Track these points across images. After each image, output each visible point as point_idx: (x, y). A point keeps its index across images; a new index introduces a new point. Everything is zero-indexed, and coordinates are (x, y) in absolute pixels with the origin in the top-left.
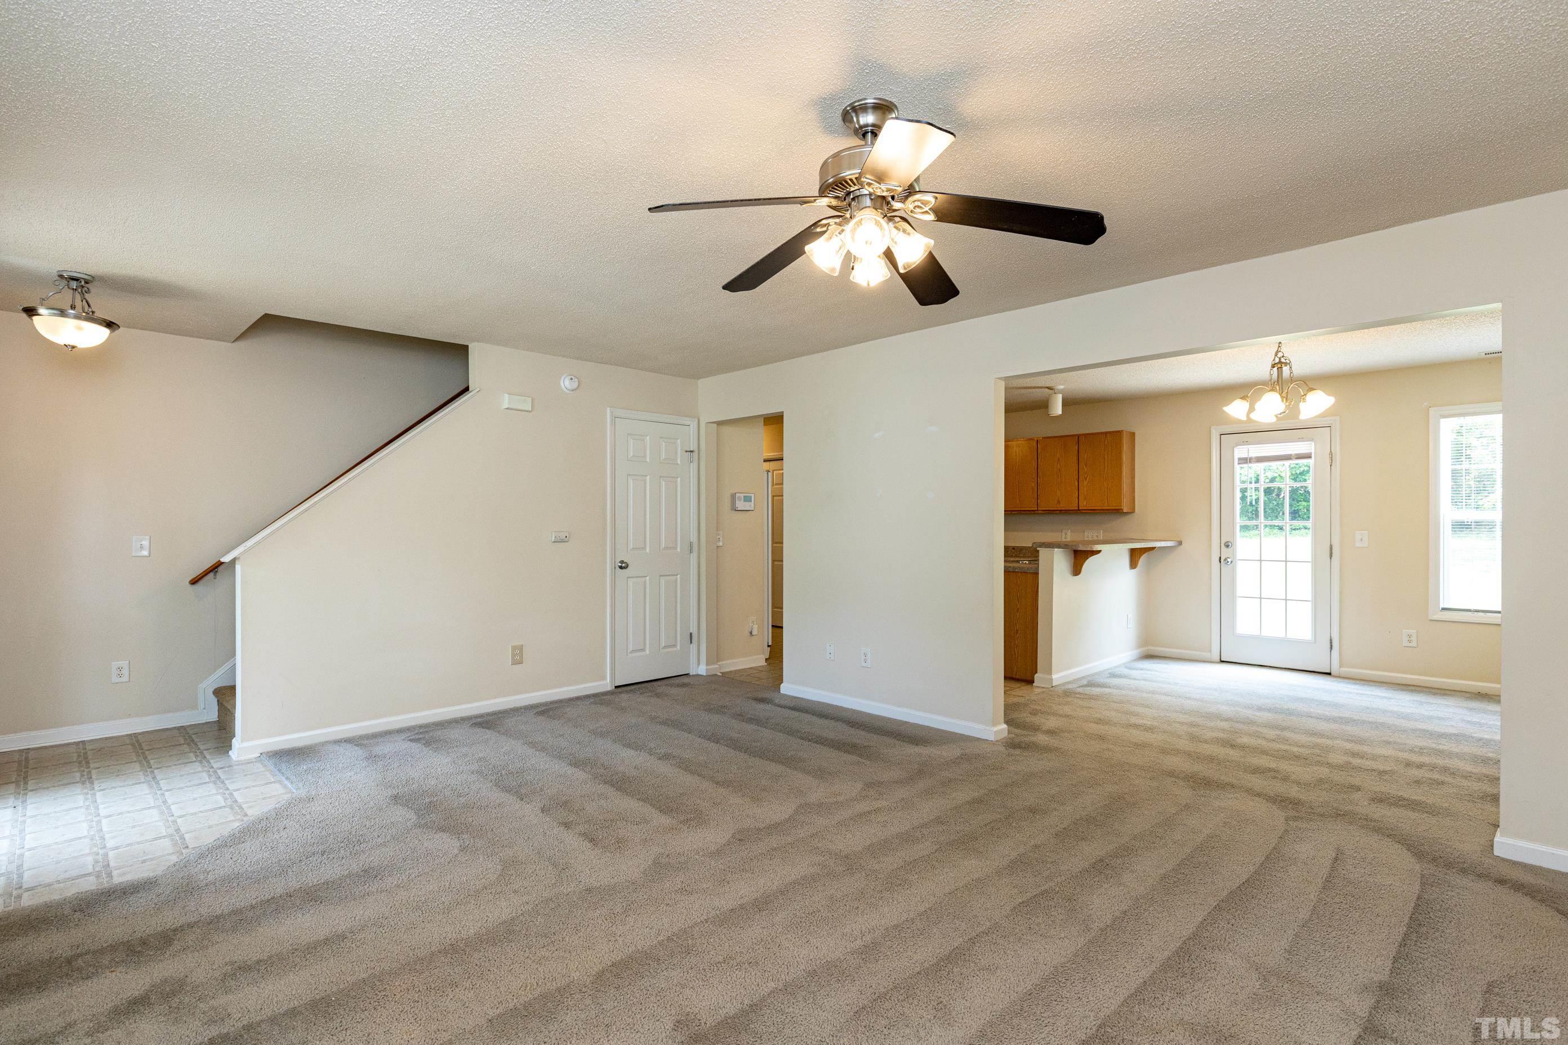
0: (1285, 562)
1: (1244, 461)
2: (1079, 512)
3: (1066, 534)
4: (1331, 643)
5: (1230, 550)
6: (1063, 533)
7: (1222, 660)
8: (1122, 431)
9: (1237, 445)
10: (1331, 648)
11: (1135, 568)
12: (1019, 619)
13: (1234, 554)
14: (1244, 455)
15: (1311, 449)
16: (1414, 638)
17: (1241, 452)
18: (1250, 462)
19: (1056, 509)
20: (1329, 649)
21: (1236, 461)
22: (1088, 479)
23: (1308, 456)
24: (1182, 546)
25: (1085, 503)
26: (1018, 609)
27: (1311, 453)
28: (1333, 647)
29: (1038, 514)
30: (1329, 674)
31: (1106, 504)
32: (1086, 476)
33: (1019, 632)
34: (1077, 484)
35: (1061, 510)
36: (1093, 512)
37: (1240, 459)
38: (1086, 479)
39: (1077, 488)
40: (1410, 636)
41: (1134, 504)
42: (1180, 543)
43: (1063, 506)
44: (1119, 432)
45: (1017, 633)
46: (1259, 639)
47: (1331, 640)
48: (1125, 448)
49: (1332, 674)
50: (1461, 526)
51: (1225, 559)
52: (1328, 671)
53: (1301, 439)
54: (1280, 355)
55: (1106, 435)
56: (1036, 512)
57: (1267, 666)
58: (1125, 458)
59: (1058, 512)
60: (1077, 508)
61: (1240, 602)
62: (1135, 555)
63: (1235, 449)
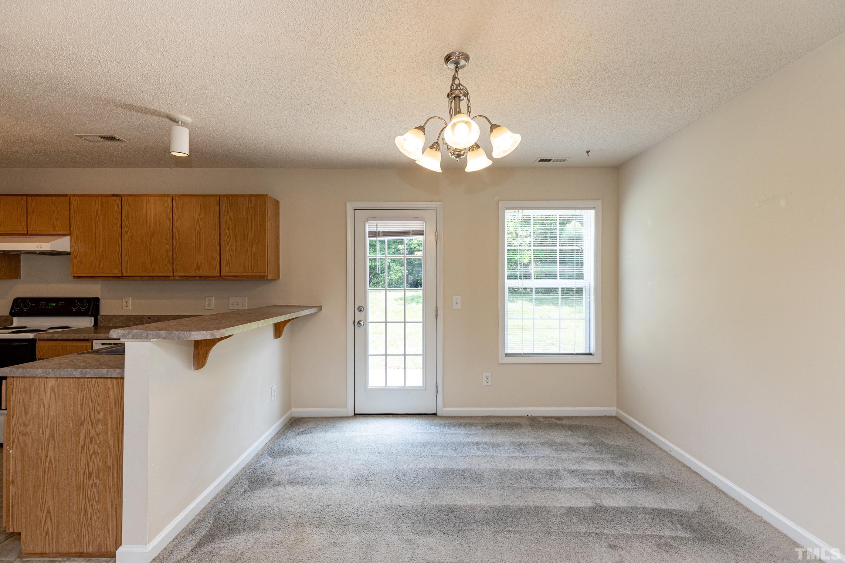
0: (403, 324)
1: (373, 234)
2: (220, 278)
3: (209, 301)
4: (437, 388)
5: (363, 313)
6: (207, 300)
7: (356, 413)
8: (267, 195)
9: (367, 220)
10: (437, 393)
11: (279, 337)
12: (92, 454)
13: (366, 316)
14: (374, 229)
15: (423, 227)
16: (490, 379)
17: (371, 226)
18: (378, 236)
19: (195, 275)
20: (435, 394)
21: (367, 234)
22: (230, 243)
23: (420, 233)
24: (322, 311)
25: (227, 269)
26: (91, 439)
27: (423, 231)
28: (438, 392)
29: (175, 280)
30: (435, 414)
31: (250, 271)
32: (228, 240)
33: (94, 476)
34: (218, 248)
35: (201, 277)
36: (237, 278)
37: (370, 233)
38: (228, 243)
39: (218, 253)
40: (487, 377)
41: (279, 272)
42: (320, 308)
43: (204, 271)
44: (263, 195)
45: (90, 477)
46: (386, 391)
47: (437, 386)
48: (270, 213)
49: (438, 414)
50: (514, 292)
51: (359, 322)
52: (435, 412)
53: (415, 219)
54: (457, 82)
55: (249, 198)
56: (171, 278)
57: (391, 414)
58: (269, 224)
59: (197, 278)
60: (219, 275)
61: (371, 359)
62: (278, 330)
63: (366, 223)
